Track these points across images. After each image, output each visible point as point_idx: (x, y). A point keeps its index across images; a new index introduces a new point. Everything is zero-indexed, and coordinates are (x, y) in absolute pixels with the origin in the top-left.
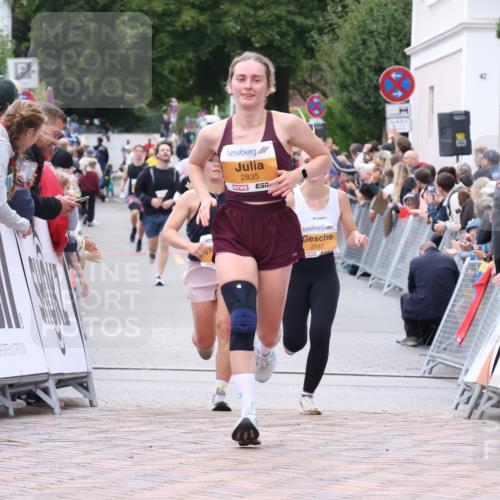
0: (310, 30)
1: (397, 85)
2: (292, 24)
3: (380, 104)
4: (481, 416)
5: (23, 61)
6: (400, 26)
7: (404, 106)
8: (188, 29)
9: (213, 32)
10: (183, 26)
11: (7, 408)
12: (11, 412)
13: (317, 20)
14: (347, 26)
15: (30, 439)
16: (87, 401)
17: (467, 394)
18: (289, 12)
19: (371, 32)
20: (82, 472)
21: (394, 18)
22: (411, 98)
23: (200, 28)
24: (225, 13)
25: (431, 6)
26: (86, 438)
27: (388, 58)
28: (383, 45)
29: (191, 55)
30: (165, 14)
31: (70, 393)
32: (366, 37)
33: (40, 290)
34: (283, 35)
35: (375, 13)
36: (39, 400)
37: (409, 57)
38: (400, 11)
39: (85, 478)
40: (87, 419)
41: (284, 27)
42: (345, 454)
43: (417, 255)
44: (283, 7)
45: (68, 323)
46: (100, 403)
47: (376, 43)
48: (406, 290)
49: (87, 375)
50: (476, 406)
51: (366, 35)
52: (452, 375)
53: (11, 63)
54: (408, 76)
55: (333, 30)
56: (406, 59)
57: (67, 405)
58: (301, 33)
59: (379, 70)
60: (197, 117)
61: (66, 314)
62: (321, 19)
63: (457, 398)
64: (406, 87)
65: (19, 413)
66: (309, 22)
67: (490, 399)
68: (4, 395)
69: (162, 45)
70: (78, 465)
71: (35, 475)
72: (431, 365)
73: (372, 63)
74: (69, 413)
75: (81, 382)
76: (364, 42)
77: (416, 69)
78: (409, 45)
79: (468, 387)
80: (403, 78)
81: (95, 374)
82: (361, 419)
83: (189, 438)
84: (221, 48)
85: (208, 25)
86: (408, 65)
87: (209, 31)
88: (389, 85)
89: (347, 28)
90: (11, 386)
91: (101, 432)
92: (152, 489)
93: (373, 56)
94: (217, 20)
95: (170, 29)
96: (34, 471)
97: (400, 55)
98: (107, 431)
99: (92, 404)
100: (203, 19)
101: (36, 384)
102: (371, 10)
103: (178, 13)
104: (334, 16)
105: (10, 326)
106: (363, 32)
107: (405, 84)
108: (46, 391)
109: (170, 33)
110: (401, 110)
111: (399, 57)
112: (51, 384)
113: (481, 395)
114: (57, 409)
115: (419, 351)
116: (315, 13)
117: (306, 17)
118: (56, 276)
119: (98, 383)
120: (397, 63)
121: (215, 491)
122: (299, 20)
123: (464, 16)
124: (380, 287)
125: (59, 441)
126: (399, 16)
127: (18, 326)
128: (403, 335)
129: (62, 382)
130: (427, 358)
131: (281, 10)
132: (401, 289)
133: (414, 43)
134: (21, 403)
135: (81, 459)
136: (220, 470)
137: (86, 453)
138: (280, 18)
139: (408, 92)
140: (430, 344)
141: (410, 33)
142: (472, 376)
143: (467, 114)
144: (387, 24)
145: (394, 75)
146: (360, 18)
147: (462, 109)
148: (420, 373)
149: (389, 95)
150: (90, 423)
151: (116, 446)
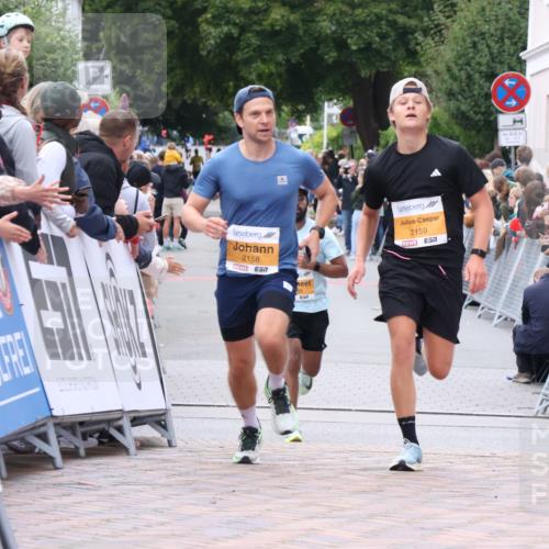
0: (413, 32)
1: (511, 92)
2: (392, 24)
3: (491, 114)
6: (515, 27)
7: (518, 116)
8: (278, 28)
9: (306, 31)
10: (272, 26)
11: (77, 448)
12: (82, 452)
13: (421, 20)
14: (456, 27)
15: (102, 482)
16: (165, 441)
18: (390, 11)
19: (483, 34)
20: (161, 519)
21: (509, 19)
22: (527, 108)
23: (291, 27)
24: (319, 12)
26: (164, 481)
27: (501, 63)
28: (495, 48)
29: (280, 58)
30: (253, 11)
31: (146, 431)
32: (476, 39)
33: (114, 318)
34: (383, 37)
35: (488, 13)
36: (112, 439)
37: (525, 61)
38: (515, 10)
39: (162, 524)
40: (164, 460)
41: (385, 28)
42: (449, 501)
43: (531, 282)
44: (384, 5)
45: (144, 355)
46: (178, 442)
47: (488, 46)
48: (519, 321)
49: (165, 413)
51: (477, 37)
54: (523, 83)
55: (440, 31)
56: (522, 63)
57: (144, 445)
58: (404, 34)
59: (491, 76)
60: (287, 127)
61: (142, 345)
62: (426, 19)
64: (521, 95)
65: (91, 453)
66: (413, 22)
68: (74, 434)
69: (249, 45)
70: (156, 510)
71: (108, 521)
72: (545, 404)
73: (483, 68)
74: (145, 454)
75: (159, 420)
76: (475, 45)
77: (532, 76)
78: (524, 48)
80: (517, 86)
81: (174, 411)
82: (466, 463)
83: (277, 482)
84: (314, 51)
85: (300, 25)
86: (523, 71)
87: (301, 32)
88: (501, 93)
89: (456, 29)
90: (81, 424)
91: (180, 475)
92: (237, 537)
93: (484, 61)
94: (310, 19)
95: (258, 28)
96: (106, 517)
97: (514, 58)
98: (187, 474)
99: (170, 444)
100: (293, 18)
101: (109, 422)
102: (483, 9)
103: (267, 11)
104: (441, 16)
105: (81, 358)
106: (474, 34)
107: (521, 91)
108: (120, 429)
109: (258, 33)
110: (515, 121)
111: (514, 62)
112: (125, 423)
114: (132, 449)
115: (533, 388)
116: (420, 12)
117: (409, 17)
119: (177, 422)
120: (511, 69)
121: (305, 539)
122: (401, 19)
124: (490, 318)
125: (135, 484)
126: (514, 15)
127: (89, 358)
128: (515, 371)
129: (137, 420)
130: (541, 397)
131: (381, 9)
132: (513, 321)
133: (530, 46)
134: (93, 442)
135: (159, 504)
136: (311, 518)
137: (165, 497)
138: (379, 18)
139: (523, 102)
140: (544, 381)
141: (526, 36)
144: (500, 26)
145: (507, 82)
146: (470, 18)
148: (533, 413)
149: (502, 104)
150: (169, 465)
151: (196, 490)
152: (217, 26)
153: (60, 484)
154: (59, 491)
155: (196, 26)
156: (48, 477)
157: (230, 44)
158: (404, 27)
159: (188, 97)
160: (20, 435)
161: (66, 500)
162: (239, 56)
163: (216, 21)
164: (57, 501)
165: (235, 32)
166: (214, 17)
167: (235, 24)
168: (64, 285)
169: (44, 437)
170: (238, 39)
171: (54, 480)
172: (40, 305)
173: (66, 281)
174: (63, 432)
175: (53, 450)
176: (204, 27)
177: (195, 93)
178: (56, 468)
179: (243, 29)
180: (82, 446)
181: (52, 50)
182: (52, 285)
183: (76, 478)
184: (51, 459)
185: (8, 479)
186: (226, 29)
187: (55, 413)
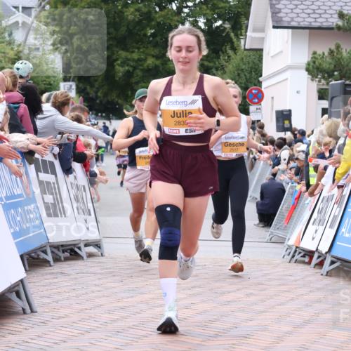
0: (211, 69)
1: (255, 96)
3: (246, 105)
4: (296, 261)
5: (68, 84)
6: (257, 67)
7: (259, 107)
8: (150, 68)
9: (163, 69)
10: (148, 66)
11: (60, 257)
12: (63, 259)
13: (215, 63)
14: (230, 66)
15: (72, 272)
16: (100, 254)
17: (289, 251)
19: (242, 70)
20: (98, 289)
21: (254, 63)
22: (262, 103)
23: (156, 67)
25: (272, 57)
26: (99, 271)
27: (251, 83)
28: (248, 75)
30: (139, 60)
31: (92, 249)
32: (240, 72)
35: (244, 60)
36: (76, 253)
37: (261, 82)
38: (257, 59)
39: (99, 291)
40: (100, 262)
45: (90, 215)
46: (106, 254)
47: (245, 75)
48: (259, 199)
49: (100, 241)
50: (293, 256)
52: (281, 241)
53: (62, 85)
54: (261, 92)
55: (223, 68)
56: (260, 83)
57: (90, 255)
59: (246, 89)
61: (89, 210)
62: (217, 63)
63: (284, 253)
64: (260, 97)
65: (66, 259)
66: (211, 64)
67: (300, 253)
68: (59, 250)
69: (137, 76)
70: (96, 285)
71: (74, 289)
72: (271, 236)
73: (243, 85)
74: (91, 259)
75: (97, 245)
76: (239, 75)
77: (265, 88)
78: (261, 76)
79: (289, 247)
80: (258, 93)
81: (104, 240)
85: (160, 65)
86: (261, 86)
87: (161, 69)
88: (251, 96)
90: (62, 246)
91: (107, 269)
92: (132, 297)
93: (243, 82)
94: (165, 63)
95: (141, 68)
97: (257, 81)
98: (110, 268)
99: (102, 255)
100: (158, 62)
101: (74, 245)
102: (242, 59)
103: (145, 60)
104: (224, 62)
105: (61, 216)
106: (238, 69)
107: (259, 95)
108: (79, 248)
109: (142, 70)
110: (257, 109)
112: (82, 245)
113: (296, 251)
114: (85, 257)
115: (266, 229)
116: (214, 60)
117: (210, 62)
118: (85, 191)
119: (106, 245)
120: (255, 85)
122: (206, 63)
123: (289, 62)
125: (87, 273)
126: (256, 61)
127: (65, 216)
128: (257, 222)
129: (87, 244)
130: (269, 233)
132: (256, 199)
133: (263, 75)
134: (67, 254)
135: (97, 282)
137: (99, 279)
139: (260, 100)
140: (271, 226)
141: (262, 70)
142: (292, 241)
143: (290, 111)
144: (250, 65)
145: (254, 91)
146: (237, 62)
147: (288, 108)
148: (266, 240)
149: (251, 101)
150: (102, 264)
151: (114, 276)
152: (122, 67)
153: (53, 273)
154: (52, 276)
155: (114, 66)
156: (47, 270)
157: (129, 75)
158: (207, 67)
159: (110, 98)
160: (34, 251)
161: (55, 280)
162: (133, 80)
163: (123, 64)
164: (51, 281)
165: (131, 69)
166: (121, 62)
167: (131, 66)
168: (54, 183)
169: (45, 252)
170: (133, 73)
171: (49, 271)
172: (43, 192)
173: (55, 181)
174: (54, 250)
175: (49, 257)
176: (117, 67)
177: (113, 97)
178: (51, 266)
179: (135, 68)
180: (62, 255)
181: (48, 77)
182: (48, 183)
183: (59, 270)
184: (48, 262)
185: (29, 271)
186: (127, 68)
187: (50, 241)
